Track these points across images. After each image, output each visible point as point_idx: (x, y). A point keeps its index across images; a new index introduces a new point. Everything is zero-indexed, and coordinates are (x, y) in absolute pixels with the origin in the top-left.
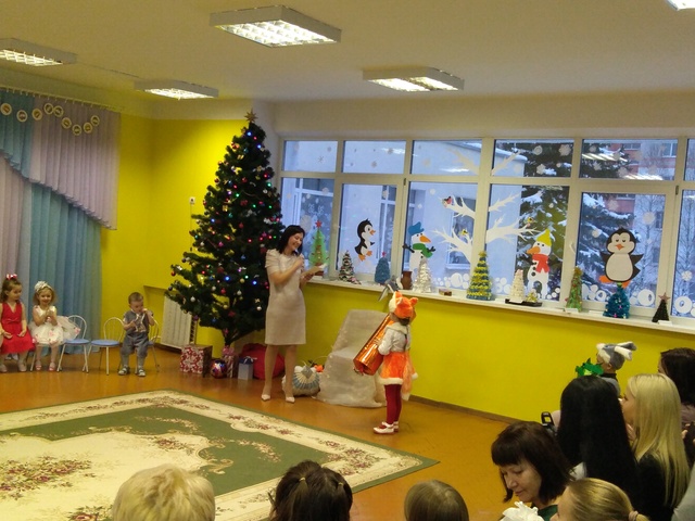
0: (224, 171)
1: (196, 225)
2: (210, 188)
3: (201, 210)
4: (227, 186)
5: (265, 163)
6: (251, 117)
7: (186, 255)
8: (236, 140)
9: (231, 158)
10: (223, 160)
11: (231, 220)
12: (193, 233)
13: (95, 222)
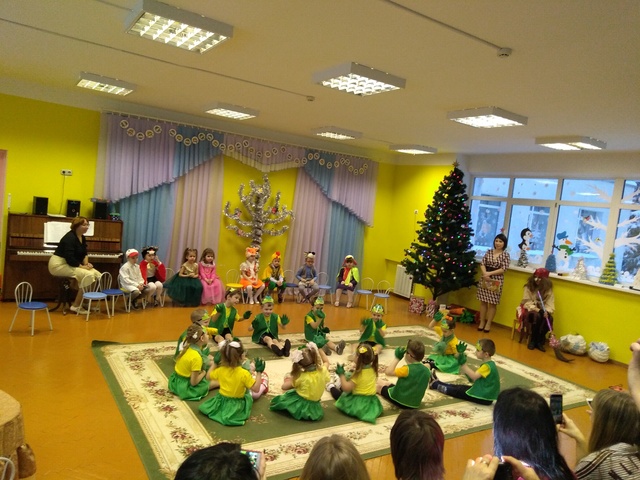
0: (438, 196)
1: (419, 228)
2: (429, 206)
3: (424, 219)
4: (440, 205)
5: (463, 191)
6: (456, 165)
7: (413, 244)
8: (446, 178)
9: (443, 188)
10: (437, 189)
11: (441, 225)
12: (418, 232)
13: (362, 223)
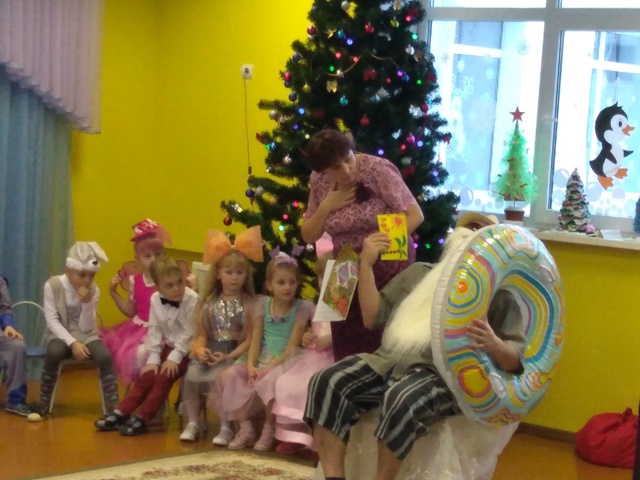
1: (268, 123)
2: (297, 46)
3: (284, 94)
7: (254, 182)
11: (343, 109)
12: (264, 138)
13: (58, 120)
